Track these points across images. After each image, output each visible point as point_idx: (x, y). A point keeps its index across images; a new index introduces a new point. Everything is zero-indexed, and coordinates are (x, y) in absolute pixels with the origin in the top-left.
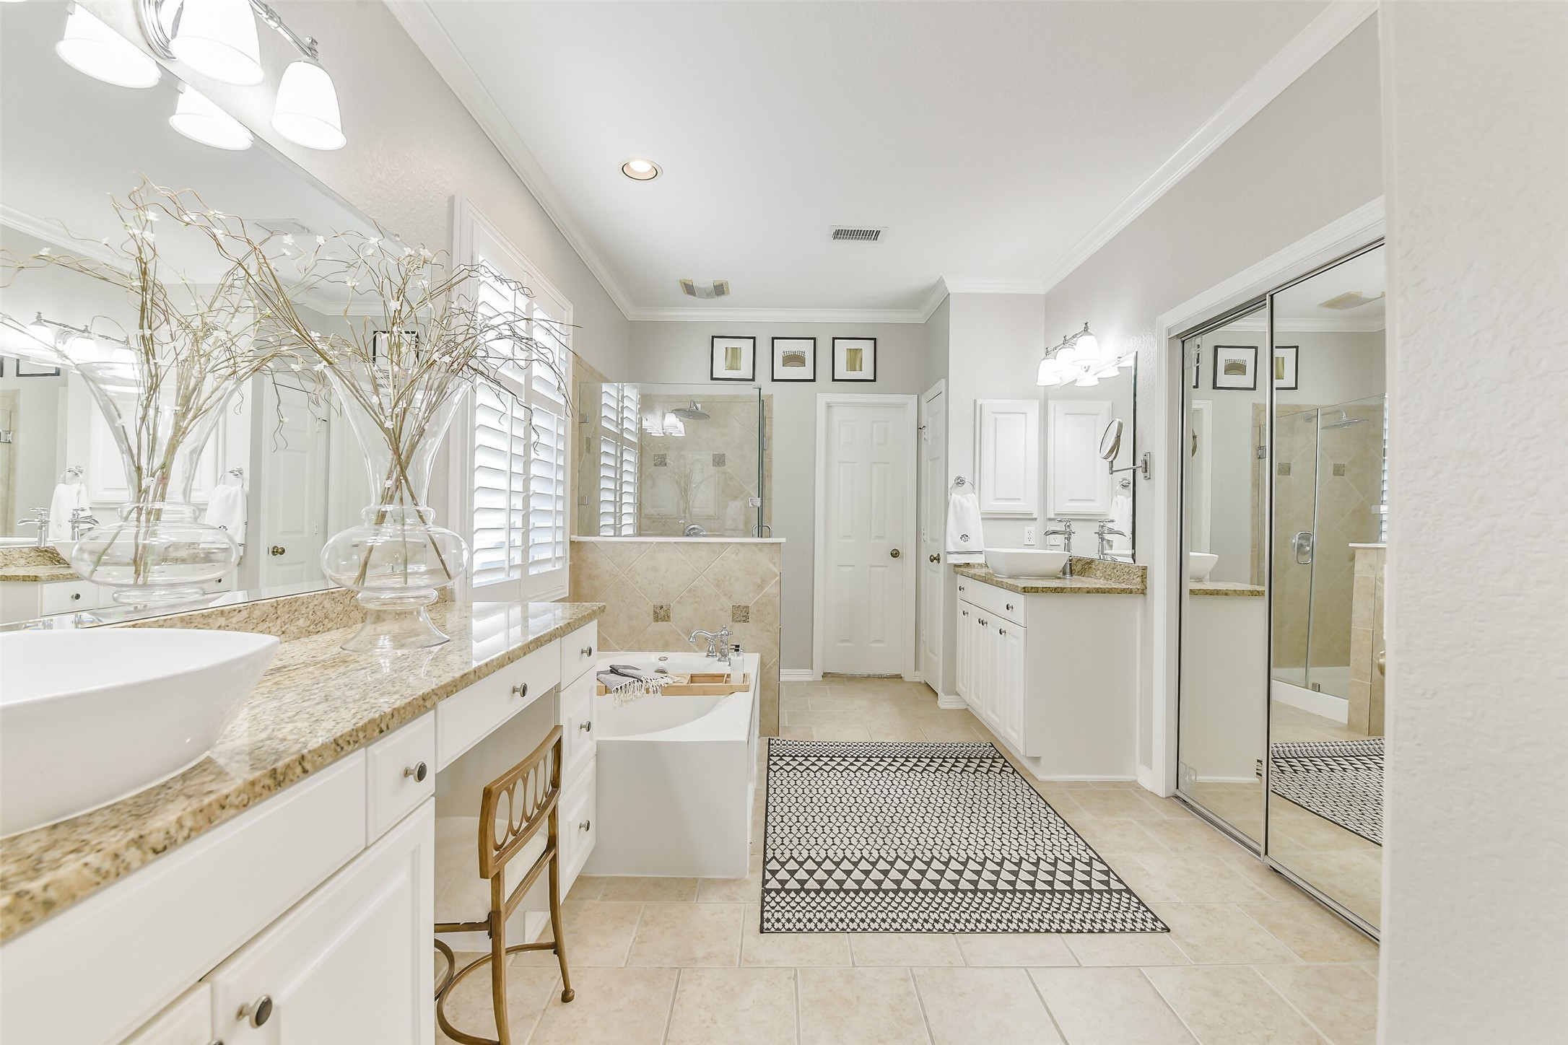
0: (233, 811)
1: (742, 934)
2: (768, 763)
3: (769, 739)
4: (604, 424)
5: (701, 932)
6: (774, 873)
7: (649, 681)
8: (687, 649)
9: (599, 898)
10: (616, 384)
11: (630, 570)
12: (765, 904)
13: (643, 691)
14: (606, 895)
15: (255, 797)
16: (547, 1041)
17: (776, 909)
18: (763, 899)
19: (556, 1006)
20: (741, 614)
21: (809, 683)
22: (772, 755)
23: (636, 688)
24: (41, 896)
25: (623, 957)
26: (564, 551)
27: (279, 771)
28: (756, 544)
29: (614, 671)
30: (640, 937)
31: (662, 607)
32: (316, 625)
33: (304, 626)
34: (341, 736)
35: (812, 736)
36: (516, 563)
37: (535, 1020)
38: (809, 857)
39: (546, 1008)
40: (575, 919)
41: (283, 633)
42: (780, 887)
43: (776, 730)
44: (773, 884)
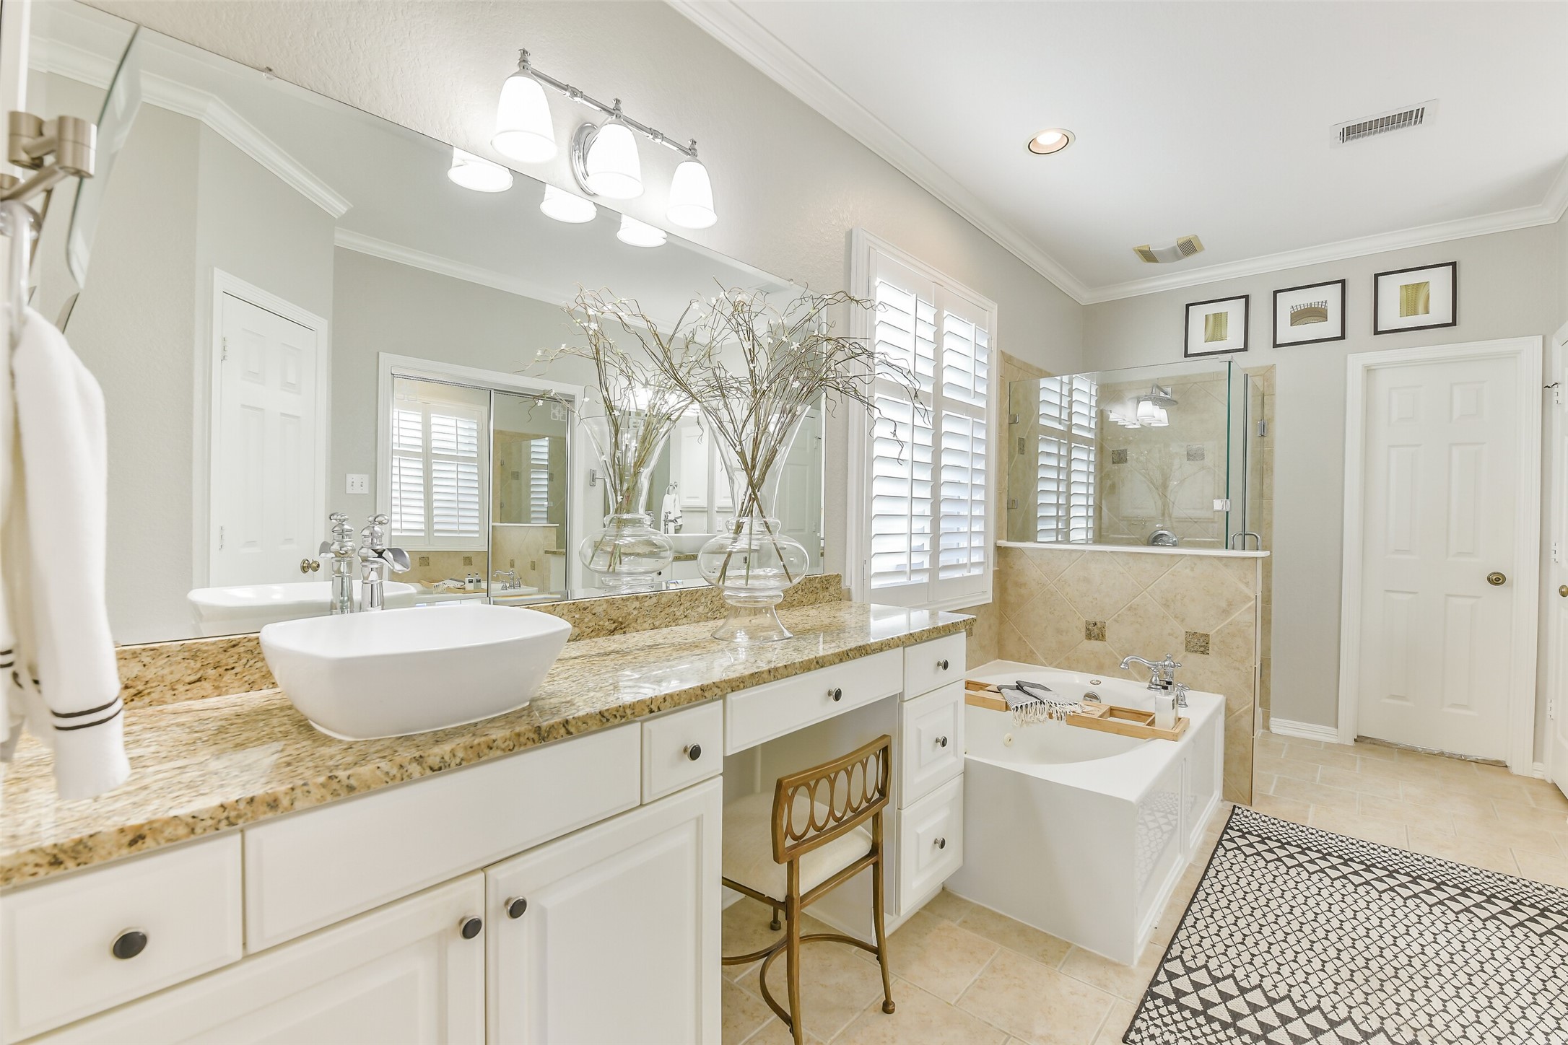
0: (499, 753)
1: (1099, 1032)
2: (1222, 836)
3: (1235, 807)
4: (1042, 421)
5: (1050, 1008)
6: (1172, 976)
7: (1053, 705)
8: (1126, 675)
9: (958, 922)
10: (1059, 378)
11: (1059, 580)
12: (1143, 1009)
13: (1045, 715)
14: (965, 922)
15: (520, 745)
16: (855, 1042)
17: (1156, 1022)
18: (1143, 1003)
19: (875, 1011)
20: (1199, 644)
21: (1329, 746)
22: (1232, 828)
23: (1038, 710)
24: (345, 782)
25: (957, 994)
26: (986, 556)
27: (543, 729)
28: (1220, 558)
29: (1019, 687)
30: (981, 981)
31: (1095, 624)
32: (714, 612)
33: (703, 612)
34: (608, 710)
35: (1306, 818)
36: (925, 567)
37: (853, 1015)
38: (1232, 976)
39: (867, 1009)
40: (926, 934)
41: (686, 616)
42: (1173, 997)
43: (1247, 797)
44: (1165, 990)
